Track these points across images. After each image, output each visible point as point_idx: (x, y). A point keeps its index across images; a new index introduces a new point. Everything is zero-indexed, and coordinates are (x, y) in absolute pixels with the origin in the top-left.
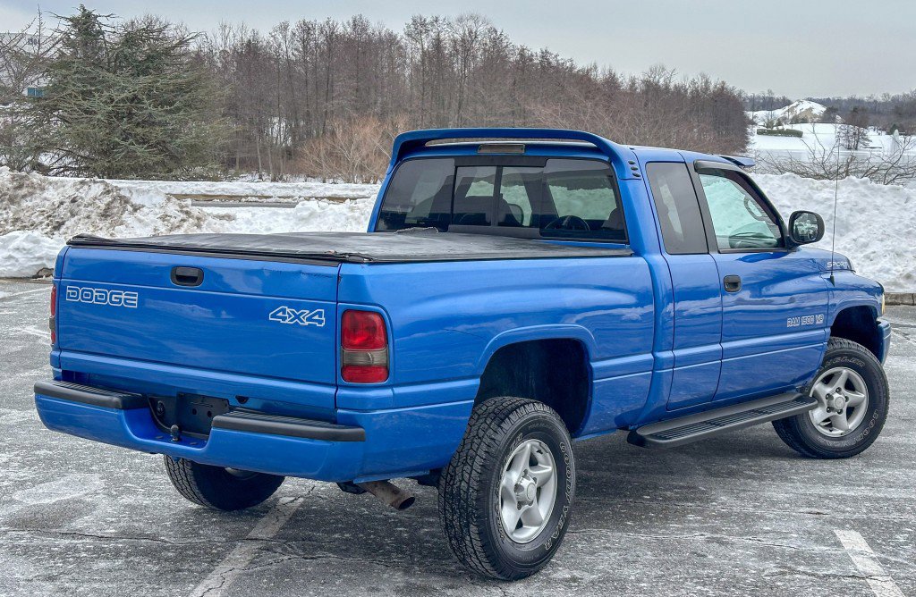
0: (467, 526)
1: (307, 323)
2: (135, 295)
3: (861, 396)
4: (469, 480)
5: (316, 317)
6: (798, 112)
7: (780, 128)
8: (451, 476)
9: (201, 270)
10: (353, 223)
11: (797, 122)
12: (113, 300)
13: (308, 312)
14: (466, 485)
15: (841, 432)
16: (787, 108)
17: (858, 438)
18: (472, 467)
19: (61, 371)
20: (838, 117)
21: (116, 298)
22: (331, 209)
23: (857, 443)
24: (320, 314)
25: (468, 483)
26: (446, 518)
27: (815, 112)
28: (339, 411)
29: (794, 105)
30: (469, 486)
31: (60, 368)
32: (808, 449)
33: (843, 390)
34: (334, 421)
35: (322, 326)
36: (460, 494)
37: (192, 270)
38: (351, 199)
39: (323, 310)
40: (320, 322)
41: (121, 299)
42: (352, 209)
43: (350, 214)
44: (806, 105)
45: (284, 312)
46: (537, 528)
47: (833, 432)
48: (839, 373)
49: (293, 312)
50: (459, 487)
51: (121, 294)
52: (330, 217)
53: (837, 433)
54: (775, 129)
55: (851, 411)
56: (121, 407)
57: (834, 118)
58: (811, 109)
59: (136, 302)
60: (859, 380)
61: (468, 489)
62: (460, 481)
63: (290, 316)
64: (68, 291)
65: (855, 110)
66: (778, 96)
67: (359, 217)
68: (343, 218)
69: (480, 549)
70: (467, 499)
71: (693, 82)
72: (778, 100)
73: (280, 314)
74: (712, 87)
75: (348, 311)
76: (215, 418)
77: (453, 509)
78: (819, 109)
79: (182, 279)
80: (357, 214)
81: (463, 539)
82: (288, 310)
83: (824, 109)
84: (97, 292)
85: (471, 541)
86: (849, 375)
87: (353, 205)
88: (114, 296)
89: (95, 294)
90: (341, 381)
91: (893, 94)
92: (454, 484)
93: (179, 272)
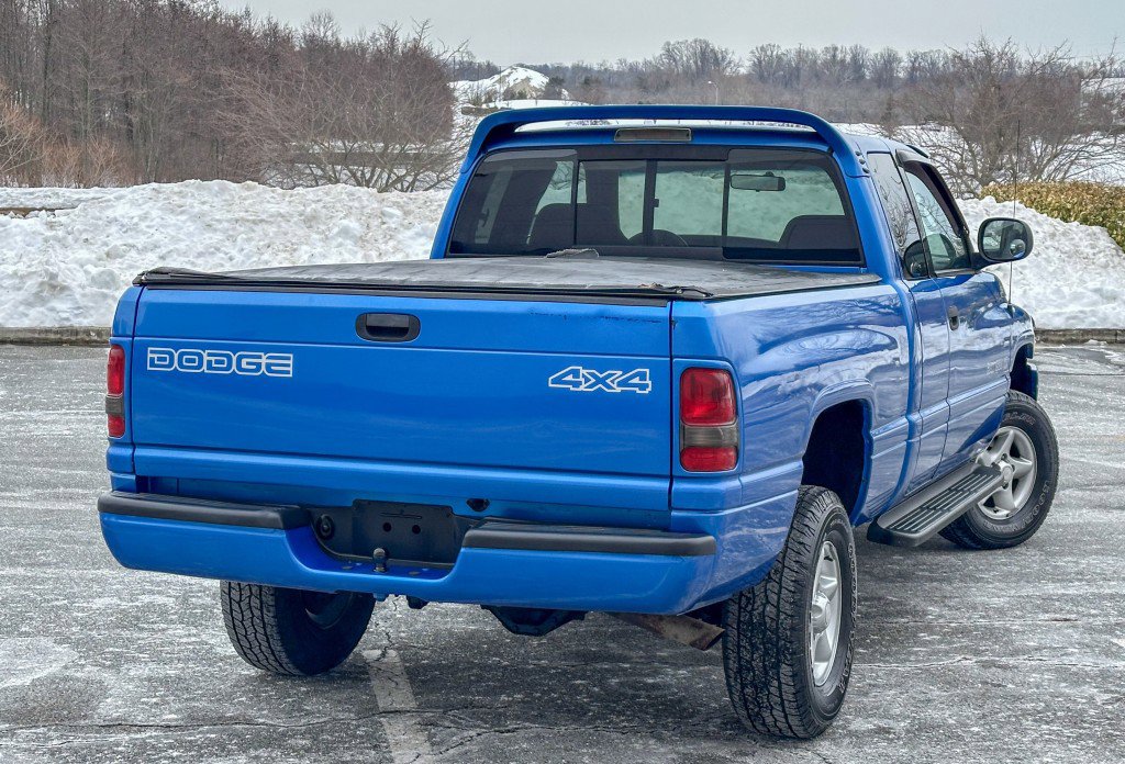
0: (777, 666)
1: (619, 390)
2: (288, 359)
3: (1028, 463)
4: (778, 602)
5: (636, 380)
6: (512, 84)
7: (492, 105)
8: (748, 599)
9: (414, 318)
10: (57, 246)
11: (513, 97)
12: (244, 366)
13: (621, 373)
14: (774, 610)
15: (1006, 512)
16: (497, 77)
17: (1028, 519)
18: (780, 583)
19: (133, 477)
20: (565, 92)
21: (248, 363)
22: (17, 226)
23: (1027, 526)
24: (642, 376)
25: (777, 607)
26: (740, 658)
27: (533, 83)
28: (674, 513)
29: (506, 73)
30: (779, 611)
31: (133, 472)
32: (973, 538)
33: (1009, 458)
34: (666, 528)
35: (647, 392)
36: (765, 623)
37: (397, 318)
38: (47, 210)
39: (648, 371)
40: (643, 387)
41: (259, 365)
42: (51, 226)
43: (50, 234)
44: (521, 74)
45: (576, 373)
46: (826, 664)
47: (998, 514)
48: (1005, 435)
49: (593, 375)
50: (763, 615)
51: (260, 357)
52: (19, 238)
53: (1003, 513)
54: (484, 106)
55: (1016, 483)
56: (281, 525)
57: (560, 93)
58: (528, 79)
59: (290, 369)
60: (1026, 444)
61: (778, 616)
62: (764, 606)
63: (587, 380)
64: (150, 355)
65: (587, 82)
66: (480, 60)
67: (64, 238)
68: (40, 238)
69: (791, 698)
70: (778, 628)
71: (374, 39)
72: (480, 66)
73: (570, 378)
74: (400, 48)
75: (690, 369)
76: (467, 534)
77: (752, 645)
78: (539, 80)
79: (377, 331)
80: (61, 233)
81: (766, 685)
82: (583, 371)
83: (546, 80)
84: (209, 355)
85: (780, 688)
86: (1016, 436)
87: (51, 219)
88: (244, 361)
89: (206, 358)
90: (679, 470)
91: (630, 60)
92: (753, 609)
93: (373, 321)
